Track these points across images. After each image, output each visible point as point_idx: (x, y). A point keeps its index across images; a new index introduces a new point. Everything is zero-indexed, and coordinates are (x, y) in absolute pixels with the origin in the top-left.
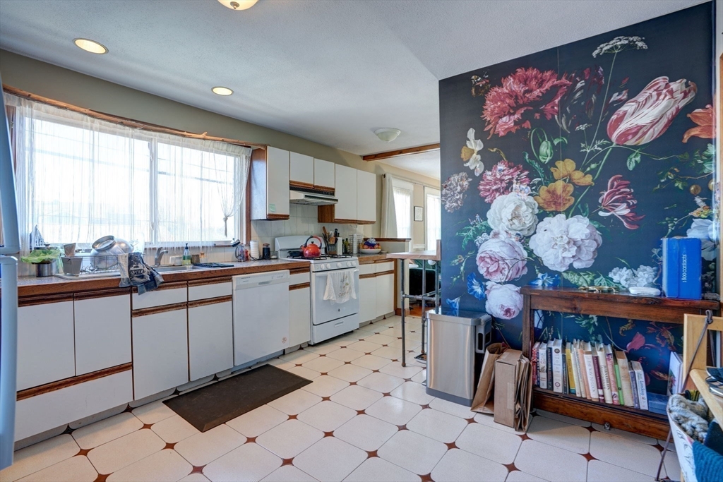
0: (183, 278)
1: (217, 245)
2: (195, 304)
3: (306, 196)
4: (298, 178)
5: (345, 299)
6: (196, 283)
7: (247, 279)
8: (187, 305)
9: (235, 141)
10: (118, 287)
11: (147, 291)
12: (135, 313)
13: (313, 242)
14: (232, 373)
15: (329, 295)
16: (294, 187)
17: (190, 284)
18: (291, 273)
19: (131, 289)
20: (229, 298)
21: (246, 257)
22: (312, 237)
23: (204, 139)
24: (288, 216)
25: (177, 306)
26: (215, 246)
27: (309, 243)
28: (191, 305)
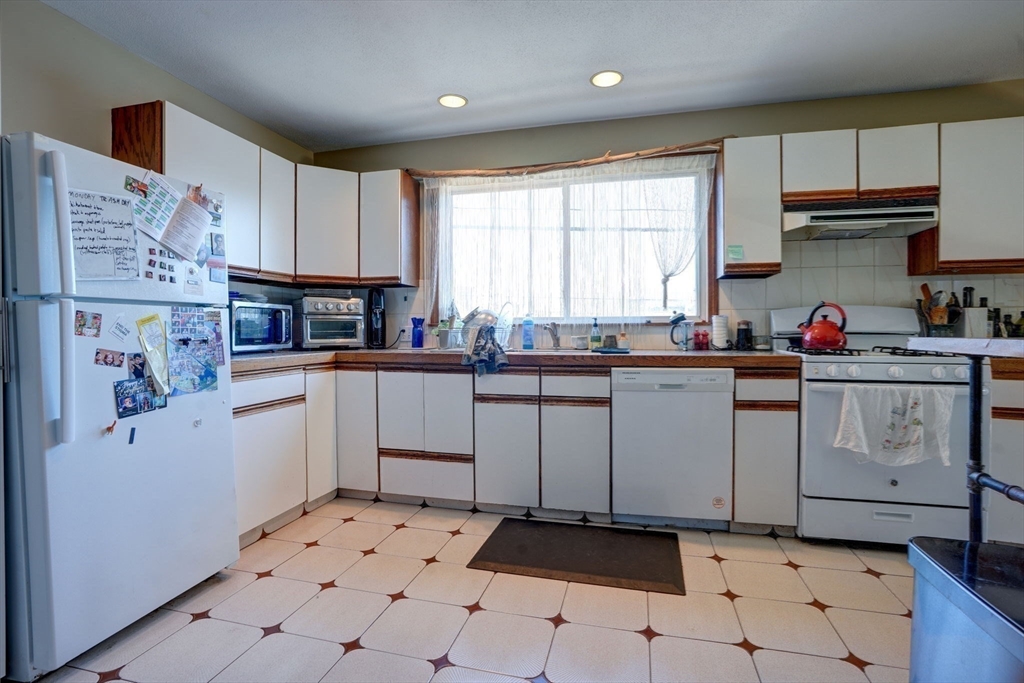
0: (534, 363)
1: (653, 321)
2: (552, 401)
3: (813, 218)
4: (797, 185)
5: (907, 458)
6: (552, 371)
7: (634, 376)
8: (540, 400)
9: (659, 149)
10: (460, 364)
11: (488, 373)
12: (480, 398)
13: (825, 317)
14: (613, 523)
15: (846, 439)
16: (791, 204)
17: (545, 371)
18: (738, 376)
19: (470, 368)
20: (606, 402)
21: (702, 343)
22: (823, 305)
23: (608, 162)
24: (779, 265)
25: (527, 400)
26: (649, 324)
27: (818, 318)
28: (546, 401)
